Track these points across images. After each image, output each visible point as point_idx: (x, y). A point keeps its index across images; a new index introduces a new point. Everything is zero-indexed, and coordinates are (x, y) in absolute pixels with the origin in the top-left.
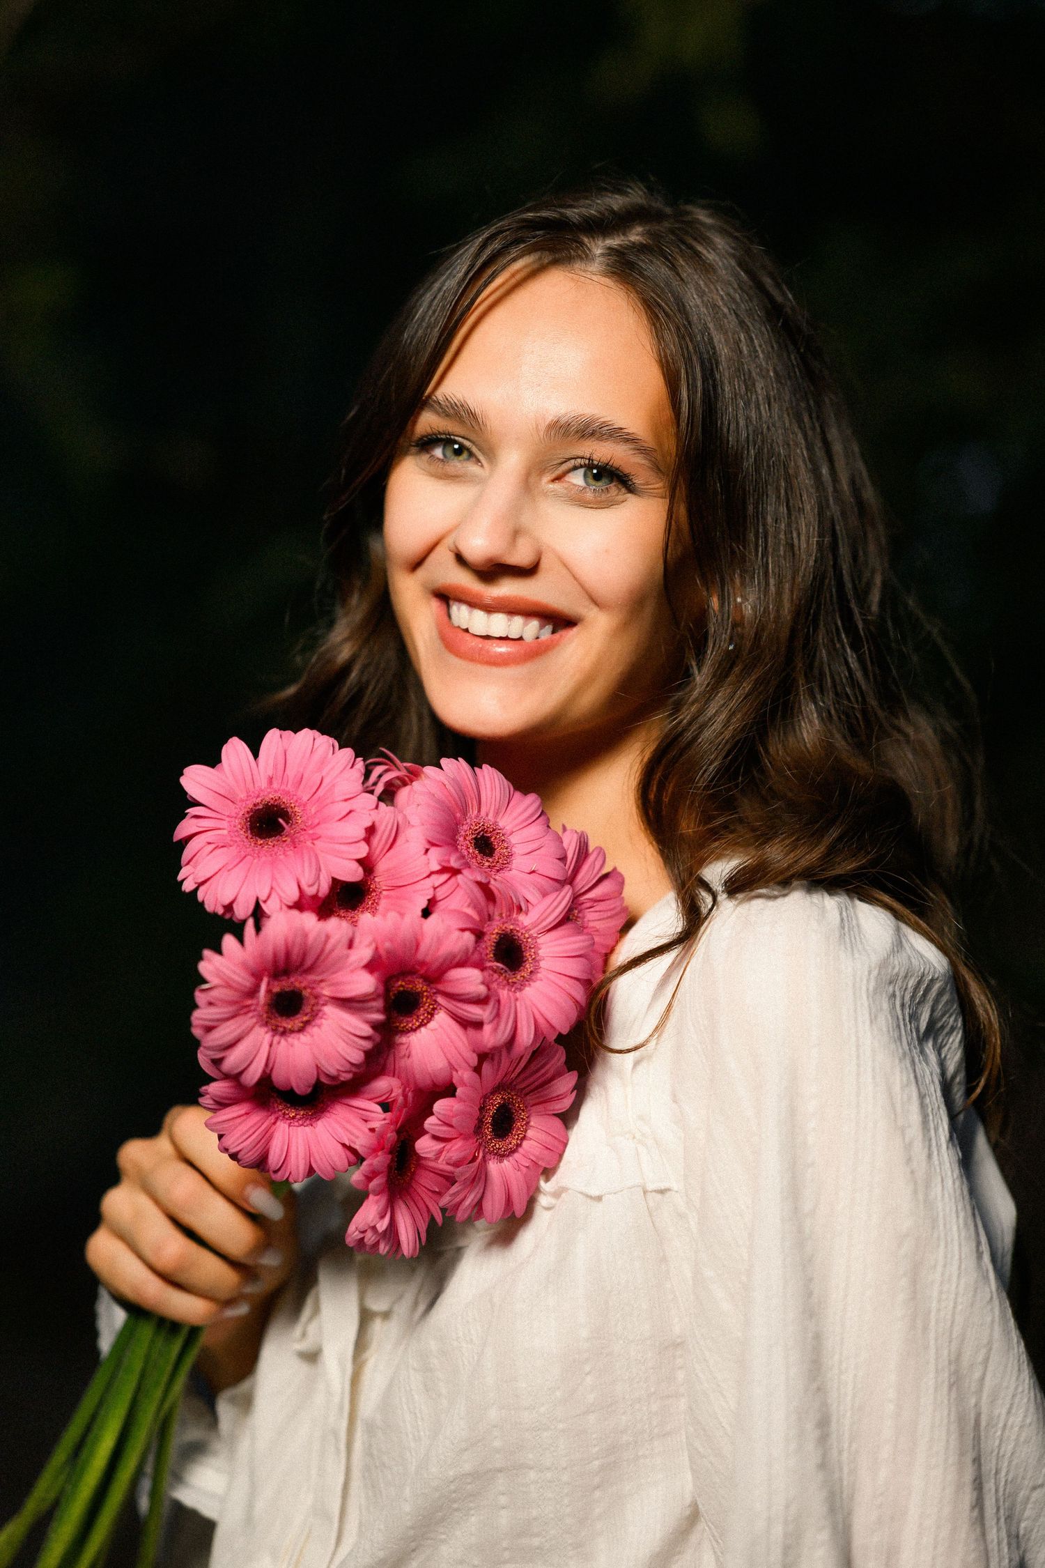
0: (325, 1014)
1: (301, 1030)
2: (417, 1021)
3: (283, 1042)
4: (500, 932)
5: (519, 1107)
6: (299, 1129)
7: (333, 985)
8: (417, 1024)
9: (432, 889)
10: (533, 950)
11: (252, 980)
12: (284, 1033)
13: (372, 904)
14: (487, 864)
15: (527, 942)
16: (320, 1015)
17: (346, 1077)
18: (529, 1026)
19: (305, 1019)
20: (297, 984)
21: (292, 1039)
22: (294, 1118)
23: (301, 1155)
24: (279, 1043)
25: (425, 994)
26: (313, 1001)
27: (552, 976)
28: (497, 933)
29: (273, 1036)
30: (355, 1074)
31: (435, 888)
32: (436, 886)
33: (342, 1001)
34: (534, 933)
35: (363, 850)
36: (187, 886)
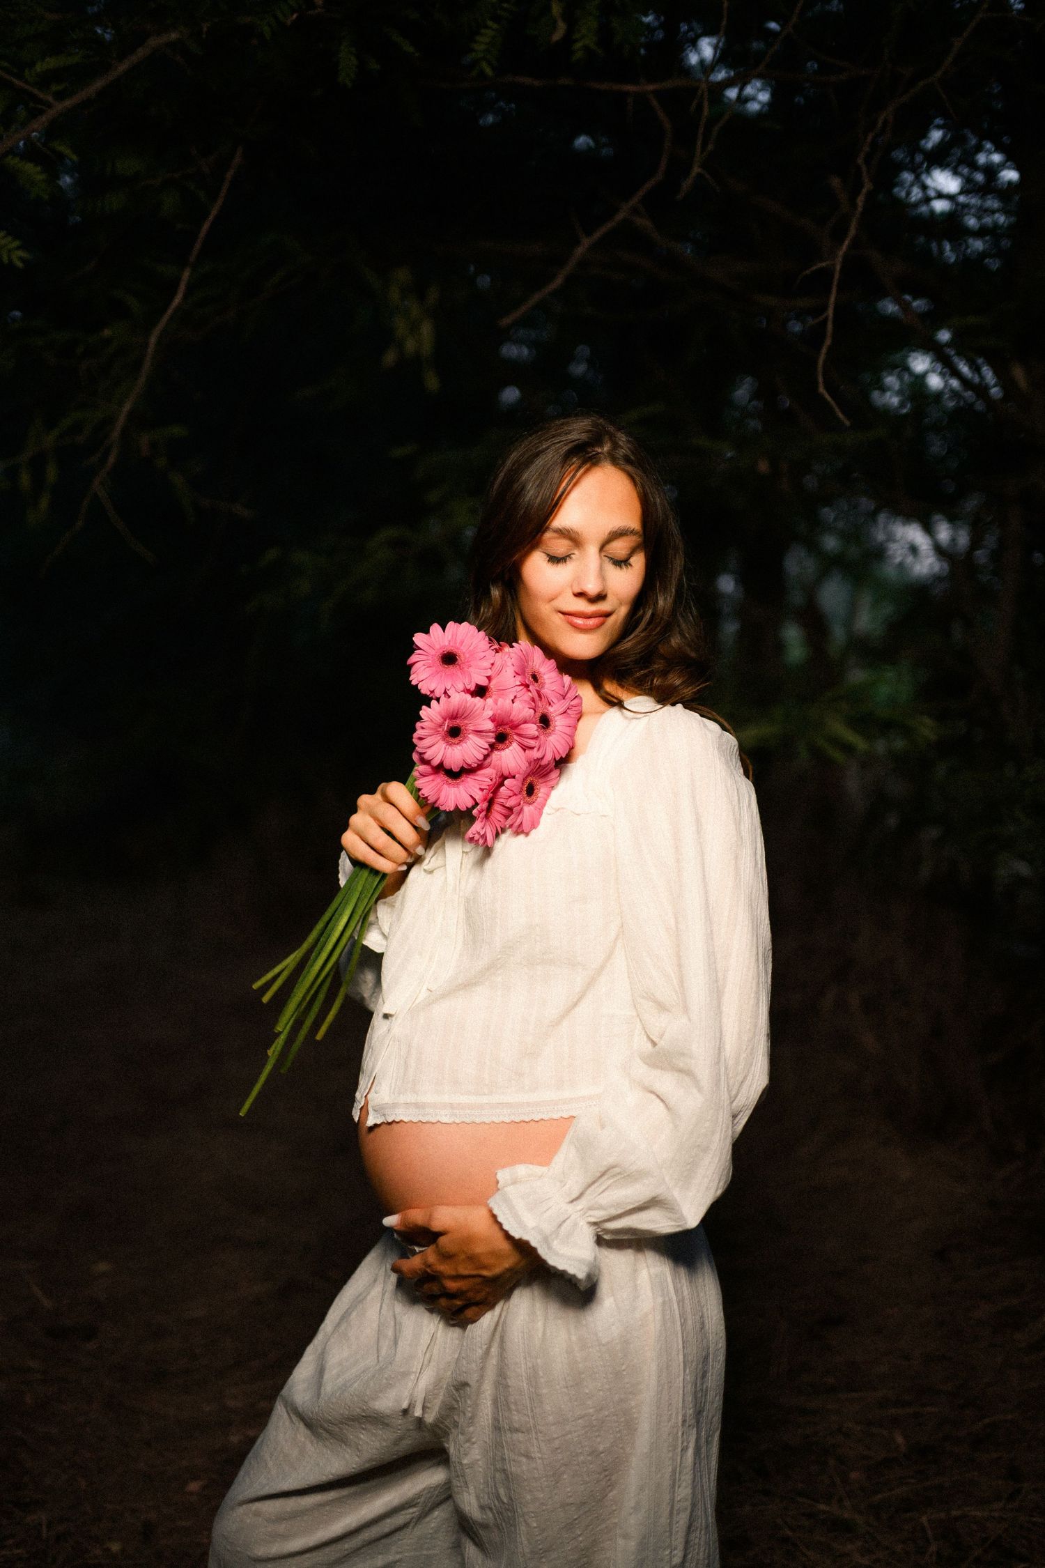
0: (469, 737)
1: (459, 744)
3: (450, 748)
4: (542, 712)
5: (536, 784)
6: (452, 788)
7: (474, 725)
8: (504, 745)
10: (553, 722)
11: (442, 720)
12: (452, 744)
13: (489, 695)
14: (536, 685)
15: (552, 718)
16: (467, 738)
17: (475, 765)
18: (550, 752)
19: (461, 739)
20: (459, 724)
21: (454, 747)
22: (451, 783)
23: (453, 800)
24: (448, 748)
25: (510, 733)
26: (464, 731)
27: (560, 733)
29: (447, 745)
30: (477, 764)
31: (517, 692)
32: (518, 690)
33: (478, 732)
34: (554, 715)
35: (489, 673)
36: (414, 683)
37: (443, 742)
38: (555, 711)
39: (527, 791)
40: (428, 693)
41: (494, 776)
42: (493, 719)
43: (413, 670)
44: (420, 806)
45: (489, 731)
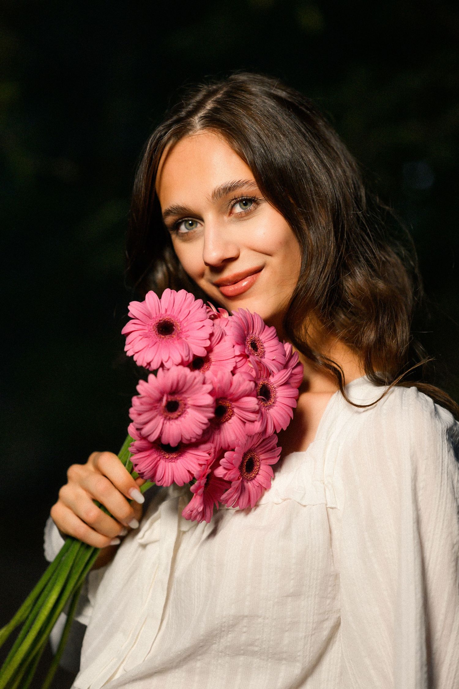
0: (187, 412)
1: (177, 418)
2: (225, 419)
3: (168, 423)
4: (262, 384)
5: (257, 460)
6: (169, 463)
7: (193, 400)
8: (225, 420)
9: (235, 363)
10: (274, 393)
11: (160, 395)
12: (170, 419)
13: (207, 367)
14: (256, 354)
15: (272, 389)
16: (185, 412)
17: (194, 440)
18: (271, 426)
19: (179, 414)
20: (178, 398)
21: (171, 422)
22: (168, 458)
23: (170, 474)
24: (166, 423)
25: (230, 407)
26: (183, 406)
27: (281, 405)
28: (261, 384)
29: (164, 420)
30: (197, 439)
31: (236, 363)
32: (237, 361)
33: (198, 407)
34: (275, 386)
35: (208, 343)
36: (129, 354)
37: (161, 417)
38: (276, 382)
39: (247, 465)
40: (145, 365)
41: (213, 450)
42: (211, 393)
43: (129, 339)
44: (134, 478)
45: (207, 406)
